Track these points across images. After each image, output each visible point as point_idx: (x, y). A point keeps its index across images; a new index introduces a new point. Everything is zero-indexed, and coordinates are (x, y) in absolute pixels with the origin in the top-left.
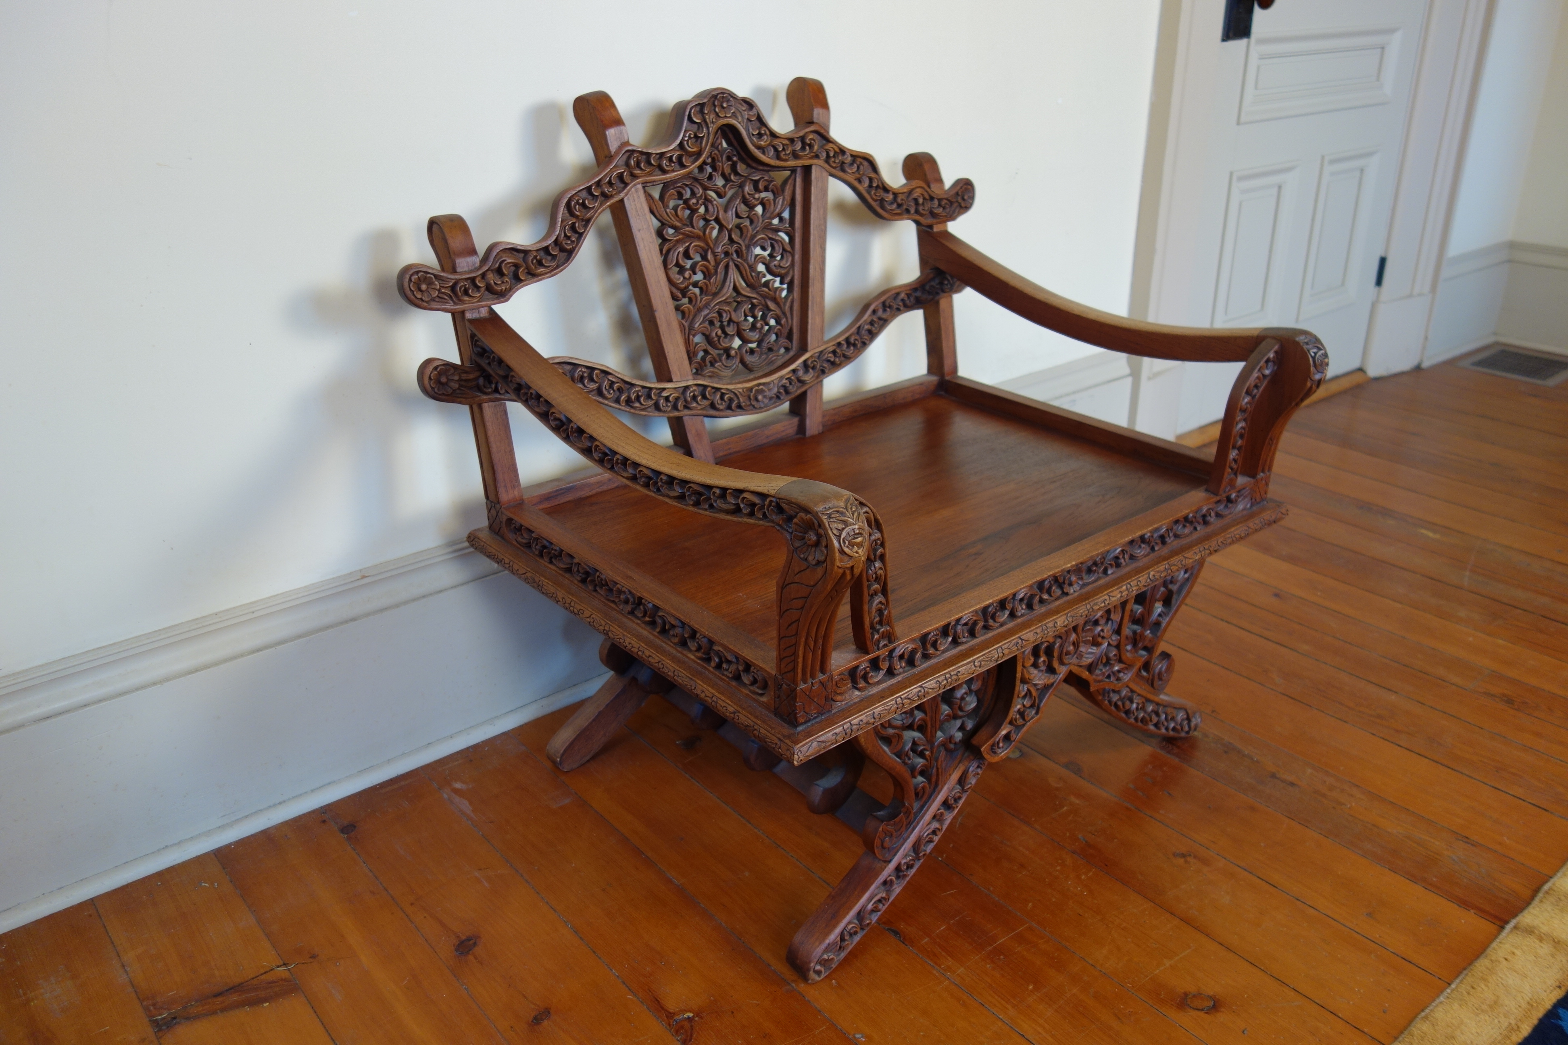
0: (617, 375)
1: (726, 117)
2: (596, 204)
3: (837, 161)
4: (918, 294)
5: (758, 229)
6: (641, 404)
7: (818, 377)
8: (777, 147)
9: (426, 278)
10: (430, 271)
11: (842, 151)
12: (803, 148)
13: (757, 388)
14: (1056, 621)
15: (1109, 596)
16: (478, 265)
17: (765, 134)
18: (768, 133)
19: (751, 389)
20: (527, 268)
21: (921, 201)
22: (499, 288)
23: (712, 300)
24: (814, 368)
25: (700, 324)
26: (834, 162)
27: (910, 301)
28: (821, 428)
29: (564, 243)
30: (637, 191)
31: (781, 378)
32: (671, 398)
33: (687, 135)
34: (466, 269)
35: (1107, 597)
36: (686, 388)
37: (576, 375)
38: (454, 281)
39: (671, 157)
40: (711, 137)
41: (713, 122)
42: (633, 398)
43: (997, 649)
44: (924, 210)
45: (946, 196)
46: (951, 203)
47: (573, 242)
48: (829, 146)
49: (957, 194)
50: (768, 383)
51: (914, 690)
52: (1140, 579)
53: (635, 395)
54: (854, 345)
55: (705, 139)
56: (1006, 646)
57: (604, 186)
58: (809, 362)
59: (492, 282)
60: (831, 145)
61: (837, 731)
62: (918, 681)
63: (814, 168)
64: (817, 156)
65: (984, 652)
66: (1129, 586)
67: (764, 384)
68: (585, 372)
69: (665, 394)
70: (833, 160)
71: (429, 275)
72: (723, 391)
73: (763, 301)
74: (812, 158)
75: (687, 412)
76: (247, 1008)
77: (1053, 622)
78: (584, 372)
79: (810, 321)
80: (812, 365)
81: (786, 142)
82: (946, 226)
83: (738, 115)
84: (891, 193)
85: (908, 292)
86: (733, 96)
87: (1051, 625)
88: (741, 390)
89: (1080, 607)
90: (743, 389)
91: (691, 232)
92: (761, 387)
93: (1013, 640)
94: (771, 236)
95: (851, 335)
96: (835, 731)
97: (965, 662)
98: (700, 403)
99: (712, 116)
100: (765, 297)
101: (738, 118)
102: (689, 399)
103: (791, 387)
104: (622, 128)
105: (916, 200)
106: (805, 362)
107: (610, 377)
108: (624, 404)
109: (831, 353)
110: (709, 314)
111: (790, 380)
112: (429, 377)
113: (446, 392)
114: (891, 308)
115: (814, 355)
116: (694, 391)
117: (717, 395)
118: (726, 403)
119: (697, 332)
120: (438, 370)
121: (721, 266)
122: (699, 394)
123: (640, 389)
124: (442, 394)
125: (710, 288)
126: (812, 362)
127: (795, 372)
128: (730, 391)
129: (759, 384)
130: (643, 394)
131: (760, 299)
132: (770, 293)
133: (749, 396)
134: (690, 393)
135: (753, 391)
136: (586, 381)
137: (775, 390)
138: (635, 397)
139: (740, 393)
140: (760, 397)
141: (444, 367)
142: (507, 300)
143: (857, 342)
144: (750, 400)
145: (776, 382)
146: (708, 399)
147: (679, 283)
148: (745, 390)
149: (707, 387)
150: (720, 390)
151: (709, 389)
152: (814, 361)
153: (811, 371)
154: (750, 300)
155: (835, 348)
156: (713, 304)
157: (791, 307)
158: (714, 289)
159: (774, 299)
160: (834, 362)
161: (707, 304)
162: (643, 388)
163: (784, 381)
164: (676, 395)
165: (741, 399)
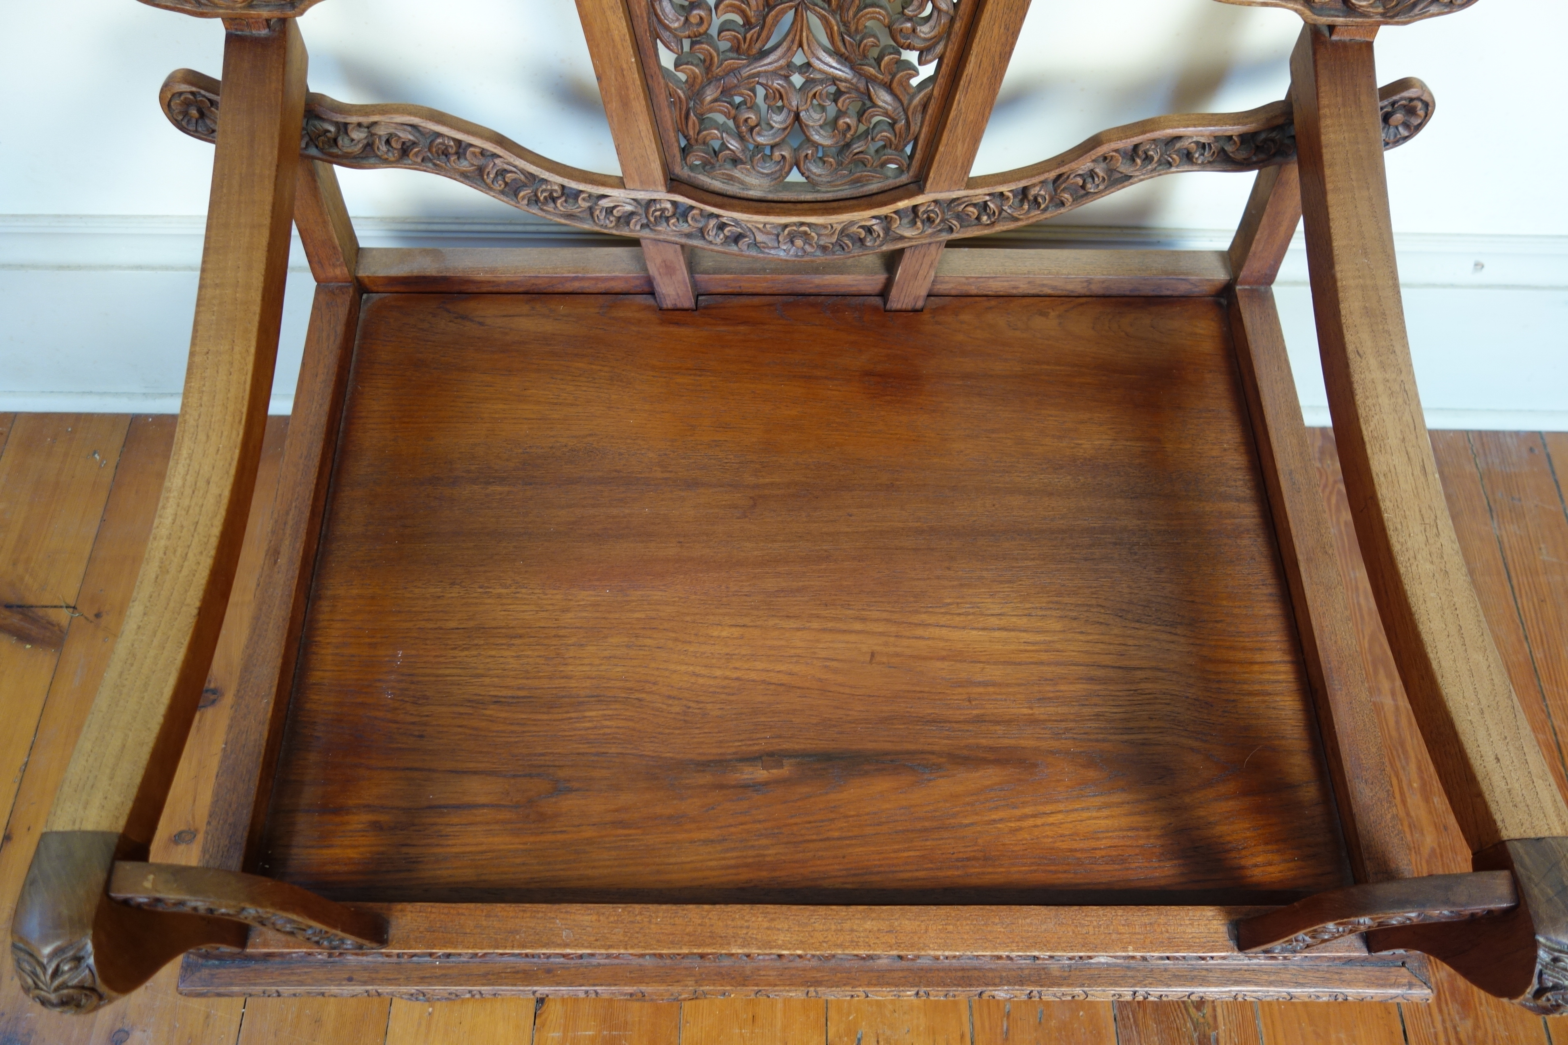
0: (512, 159)
4: (1229, 148)
6: (556, 207)
13: (794, 228)
19: (786, 226)
24: (929, 221)
25: (715, 100)
28: (921, 302)
31: (852, 223)
32: (615, 212)
36: (654, 201)
37: (435, 149)
42: (542, 198)
50: (824, 227)
53: (544, 194)
58: (922, 209)
67: (813, 225)
68: (451, 147)
69: (604, 203)
72: (724, 220)
73: (862, 86)
75: (646, 233)
76: (14, 640)
78: (447, 147)
79: (941, 149)
80: (925, 217)
85: (1203, 140)
88: (761, 226)
90: (765, 224)
92: (806, 228)
95: (1034, 185)
98: (672, 226)
100: (870, 79)
102: (652, 219)
103: (868, 239)
106: (915, 208)
107: (497, 161)
108: (525, 202)
109: (975, 205)
110: (736, 86)
111: (869, 230)
112: (169, 105)
113: (200, 129)
114: (1148, 159)
115: (936, 202)
116: (663, 210)
117: (713, 222)
118: (726, 237)
119: (711, 110)
120: (182, 98)
121: (773, 13)
122: (674, 215)
123: (556, 188)
124: (196, 131)
125: (744, 47)
126: (925, 212)
127: (886, 220)
128: (737, 223)
129: (802, 224)
130: (563, 194)
131: (855, 81)
132: (881, 77)
133: (778, 235)
134: (656, 211)
135: (786, 232)
136: (453, 158)
137: (834, 239)
138: (545, 198)
139: (758, 229)
140: (799, 242)
141: (191, 97)
142: (301, 14)
143: (1040, 200)
144: (779, 242)
145: (839, 227)
146: (690, 225)
147: (676, 29)
148: (767, 226)
149: (692, 208)
150: (718, 216)
151: (695, 212)
152: (932, 211)
153: (919, 224)
154: (834, 80)
155: (987, 198)
156: (745, 72)
157: (925, 106)
158: (754, 51)
159: (888, 87)
160: (978, 218)
161: (733, 71)
162: (563, 187)
163: (855, 229)
164: (629, 208)
165: (760, 238)
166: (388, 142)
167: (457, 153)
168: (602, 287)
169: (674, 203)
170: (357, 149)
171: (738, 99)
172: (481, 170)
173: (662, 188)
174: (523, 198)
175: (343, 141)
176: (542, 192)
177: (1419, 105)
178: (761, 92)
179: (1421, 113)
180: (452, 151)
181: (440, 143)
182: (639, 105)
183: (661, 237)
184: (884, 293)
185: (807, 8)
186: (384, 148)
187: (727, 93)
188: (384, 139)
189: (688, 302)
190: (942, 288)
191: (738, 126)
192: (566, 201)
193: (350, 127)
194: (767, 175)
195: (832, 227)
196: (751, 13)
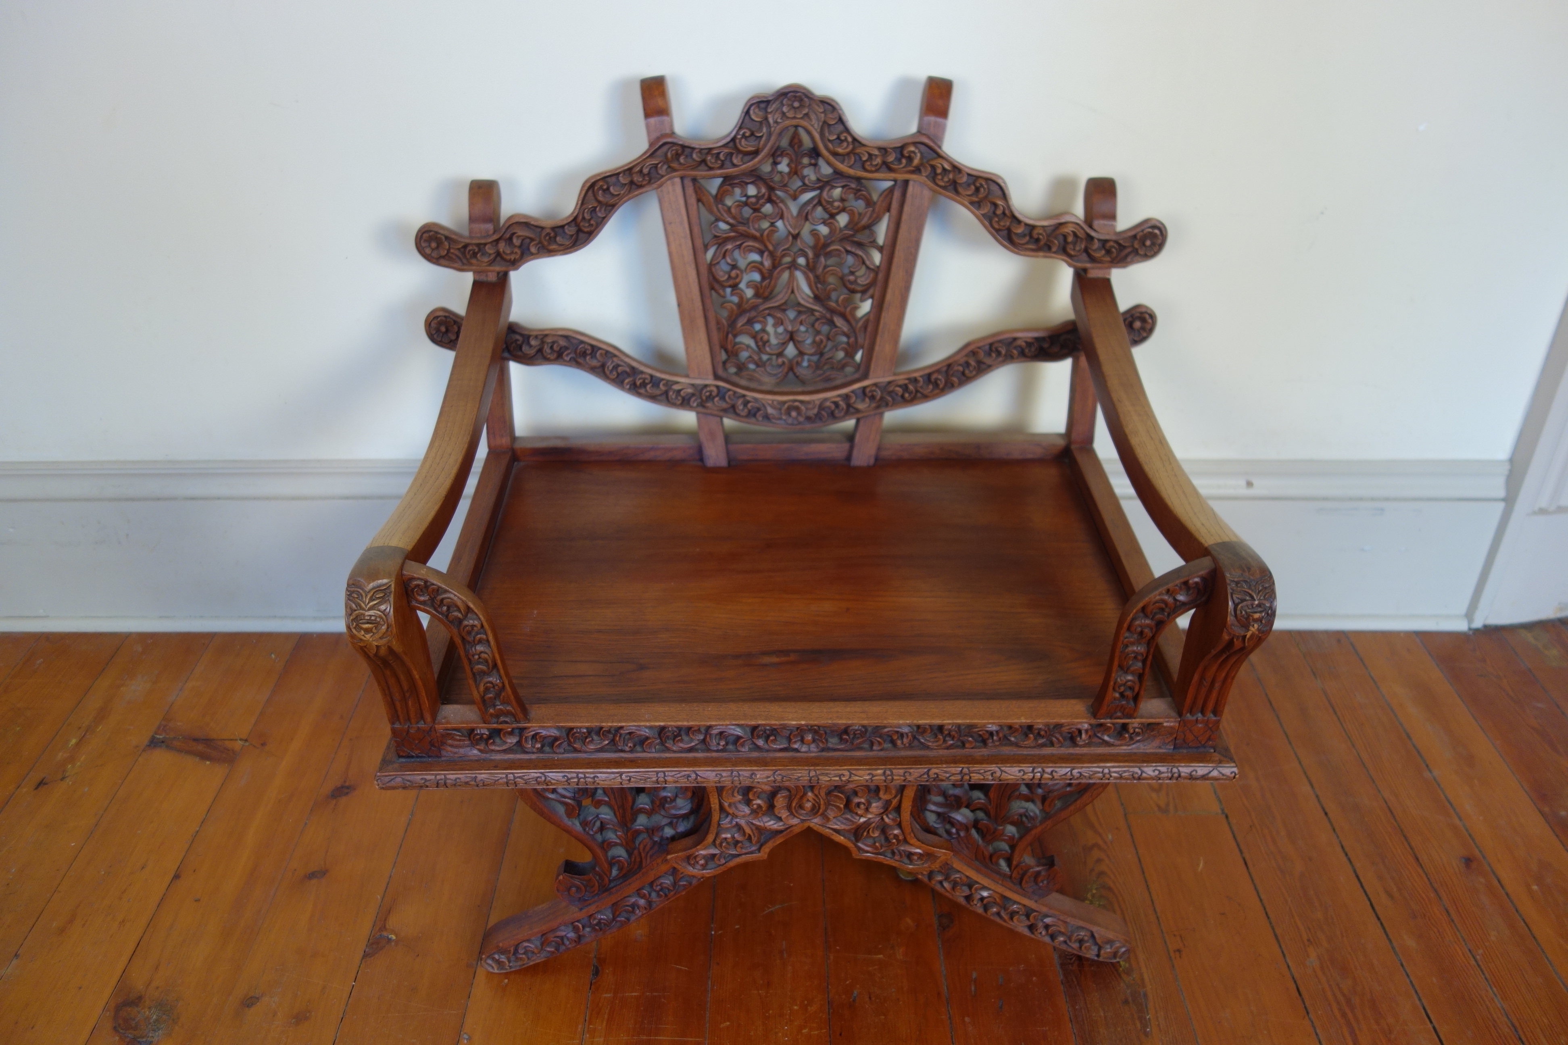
0: (623, 358)
1: (794, 118)
2: (622, 192)
3: (946, 179)
4: (1046, 345)
5: (833, 239)
6: (646, 391)
7: (878, 407)
8: (861, 155)
9: (436, 238)
10: (441, 232)
11: (956, 169)
12: (899, 160)
13: (791, 403)
14: (756, 772)
15: (851, 774)
16: (491, 232)
17: (846, 140)
18: (850, 139)
19: (784, 403)
20: (540, 242)
21: (1070, 239)
22: (508, 257)
23: (762, 304)
24: (873, 398)
25: (743, 325)
26: (942, 179)
27: (1030, 351)
28: (872, 461)
29: (582, 224)
30: (673, 184)
31: (826, 400)
32: (682, 393)
33: (741, 133)
34: (478, 235)
35: (847, 773)
36: (706, 386)
37: (578, 351)
38: (463, 244)
39: (719, 154)
40: (773, 138)
41: (776, 122)
42: (638, 384)
43: (657, 773)
44: (1074, 249)
45: (1114, 238)
46: (1121, 247)
47: (591, 225)
48: (938, 163)
49: (1135, 237)
50: (808, 402)
51: (532, 774)
52: (911, 771)
53: (640, 381)
54: (936, 384)
55: (764, 139)
56: (670, 774)
57: (634, 175)
58: (868, 390)
59: (501, 250)
60: (940, 161)
61: (428, 777)
62: (545, 767)
63: (911, 183)
64: (917, 170)
65: (638, 770)
66: (888, 772)
67: (802, 402)
68: (588, 349)
69: (676, 387)
70: (940, 177)
71: (439, 236)
72: (748, 398)
73: (828, 316)
74: (912, 172)
75: (701, 410)
76: (197, 759)
77: (750, 773)
78: (586, 350)
80: (870, 394)
81: (876, 152)
82: (1109, 274)
83: (813, 117)
84: (1023, 224)
85: (1029, 340)
86: (809, 95)
87: (747, 774)
88: (770, 402)
89: (799, 770)
90: (773, 401)
91: (745, 231)
92: (797, 404)
93: (685, 771)
94: (849, 248)
95: (934, 374)
96: (425, 777)
97: (609, 770)
98: (716, 403)
99: (778, 116)
100: (833, 311)
101: (810, 119)
102: (704, 398)
103: (837, 411)
104: (665, 118)
105: (1065, 237)
106: (864, 388)
107: (615, 359)
108: (628, 387)
109: (900, 386)
110: (755, 317)
111: (836, 404)
112: (430, 324)
113: (443, 340)
114: (999, 353)
115: (875, 385)
116: (711, 392)
117: (740, 401)
118: (749, 411)
119: (741, 333)
120: (439, 319)
121: (777, 271)
122: (717, 395)
123: (648, 377)
124: (441, 341)
125: (761, 291)
126: (871, 391)
127: (846, 397)
128: (756, 400)
129: (796, 401)
130: (651, 382)
131: (824, 312)
132: (838, 308)
133: (780, 409)
134: (706, 392)
135: (786, 406)
136: (588, 358)
137: (815, 411)
138: (641, 384)
139: (769, 404)
140: (794, 414)
141: (444, 319)
142: (517, 269)
143: (939, 382)
144: (781, 414)
145: (818, 403)
146: (727, 403)
147: (723, 281)
148: (775, 403)
149: (729, 390)
150: (744, 396)
151: (730, 393)
152: (875, 391)
153: (867, 400)
154: (812, 311)
155: (907, 382)
156: (762, 308)
157: (865, 327)
158: (766, 294)
159: (843, 316)
160: (903, 397)
161: (755, 307)
162: (652, 376)
163: (828, 404)
164: (690, 391)
165: (770, 410)
166: (552, 348)
167: (591, 354)
168: (668, 456)
169: (718, 387)
170: (532, 352)
171: (758, 327)
172: (603, 366)
173: (711, 376)
174: (627, 384)
175: (525, 348)
176: (640, 379)
177: (1147, 316)
178: (770, 321)
179: (1150, 321)
180: (588, 352)
181: (582, 348)
182: (701, 322)
183: (709, 411)
184: (849, 458)
185: (796, 269)
186: (548, 351)
187: (750, 322)
188: (550, 345)
189: (722, 462)
190: (885, 454)
191: (756, 343)
192: (653, 386)
193: (531, 339)
194: (775, 375)
195: (814, 403)
196: (765, 271)
